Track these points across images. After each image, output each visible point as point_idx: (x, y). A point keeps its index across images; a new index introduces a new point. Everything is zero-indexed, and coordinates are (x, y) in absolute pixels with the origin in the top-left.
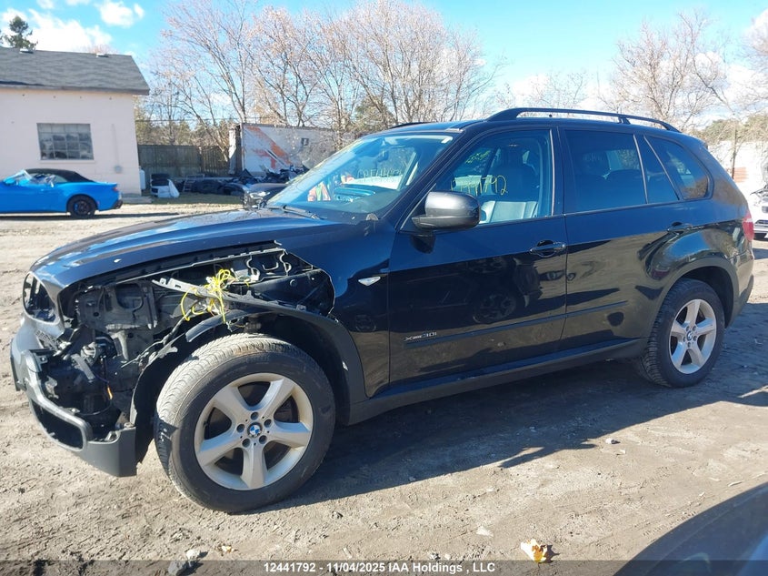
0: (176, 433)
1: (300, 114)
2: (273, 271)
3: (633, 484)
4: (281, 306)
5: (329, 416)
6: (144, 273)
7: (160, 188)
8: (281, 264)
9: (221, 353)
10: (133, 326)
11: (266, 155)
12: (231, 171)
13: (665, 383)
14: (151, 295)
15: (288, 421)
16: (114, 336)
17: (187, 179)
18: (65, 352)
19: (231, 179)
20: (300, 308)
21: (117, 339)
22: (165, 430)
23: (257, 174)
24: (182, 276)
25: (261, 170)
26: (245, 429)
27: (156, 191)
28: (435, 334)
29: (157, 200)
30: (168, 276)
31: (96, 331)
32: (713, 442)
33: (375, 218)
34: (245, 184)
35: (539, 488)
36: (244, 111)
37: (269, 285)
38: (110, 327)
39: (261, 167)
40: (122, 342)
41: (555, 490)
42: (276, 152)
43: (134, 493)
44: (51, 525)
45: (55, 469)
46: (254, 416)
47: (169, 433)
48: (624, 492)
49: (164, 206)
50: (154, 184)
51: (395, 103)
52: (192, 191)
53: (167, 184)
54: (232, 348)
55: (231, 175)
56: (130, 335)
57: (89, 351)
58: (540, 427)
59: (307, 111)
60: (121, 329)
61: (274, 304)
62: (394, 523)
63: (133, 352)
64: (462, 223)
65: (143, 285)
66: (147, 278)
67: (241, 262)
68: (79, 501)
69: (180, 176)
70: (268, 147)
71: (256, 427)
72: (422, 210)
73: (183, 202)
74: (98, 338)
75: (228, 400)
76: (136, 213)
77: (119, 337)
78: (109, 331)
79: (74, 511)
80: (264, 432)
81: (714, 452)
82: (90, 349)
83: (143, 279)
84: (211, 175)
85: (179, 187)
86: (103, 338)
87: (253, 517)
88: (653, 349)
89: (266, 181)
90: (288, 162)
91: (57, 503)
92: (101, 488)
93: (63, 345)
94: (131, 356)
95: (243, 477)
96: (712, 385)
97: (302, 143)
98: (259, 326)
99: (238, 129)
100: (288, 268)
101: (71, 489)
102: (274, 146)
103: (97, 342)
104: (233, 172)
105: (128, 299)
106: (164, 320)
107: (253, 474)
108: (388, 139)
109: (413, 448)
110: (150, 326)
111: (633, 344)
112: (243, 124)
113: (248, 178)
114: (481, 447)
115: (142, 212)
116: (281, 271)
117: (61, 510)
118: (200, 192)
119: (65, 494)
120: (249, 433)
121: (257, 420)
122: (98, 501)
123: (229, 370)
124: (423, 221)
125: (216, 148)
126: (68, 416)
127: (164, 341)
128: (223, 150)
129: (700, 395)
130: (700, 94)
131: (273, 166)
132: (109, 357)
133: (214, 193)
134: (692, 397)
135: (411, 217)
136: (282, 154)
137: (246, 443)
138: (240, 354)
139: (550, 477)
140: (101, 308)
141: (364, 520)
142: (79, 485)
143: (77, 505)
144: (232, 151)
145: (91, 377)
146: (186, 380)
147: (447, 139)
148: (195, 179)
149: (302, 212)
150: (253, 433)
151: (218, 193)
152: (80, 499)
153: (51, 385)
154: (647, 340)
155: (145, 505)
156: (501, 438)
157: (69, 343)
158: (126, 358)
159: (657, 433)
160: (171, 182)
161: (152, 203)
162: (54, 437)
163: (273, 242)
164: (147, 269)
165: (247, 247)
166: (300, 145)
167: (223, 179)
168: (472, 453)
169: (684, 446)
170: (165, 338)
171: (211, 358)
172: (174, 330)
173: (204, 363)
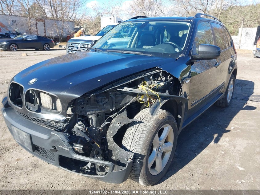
6: (113, 86)
9: (155, 119)
10: (101, 111)
13: (225, 106)
14: (113, 96)
21: (91, 118)
22: (140, 158)
24: (129, 85)
38: (89, 113)
40: (94, 119)
47: (142, 159)
54: (156, 116)
56: (98, 115)
60: (95, 113)
63: (99, 123)
64: (215, 57)
65: (110, 91)
67: (147, 77)
71: (160, 147)
77: (93, 117)
78: (88, 115)
80: (162, 149)
82: (80, 125)
83: (113, 88)
86: (80, 118)
90: (7, 30)
94: (97, 126)
97: (13, 22)
103: (82, 121)
105: (99, 98)
110: (111, 110)
120: (159, 150)
121: (160, 144)
124: (198, 56)
135: (192, 55)
136: (4, 26)
137: (158, 155)
145: (88, 139)
157: (68, 124)
158: (95, 126)
162: (76, 172)
164: (114, 84)
170: (114, 115)
171: (152, 122)
172: (121, 110)
173: (150, 124)
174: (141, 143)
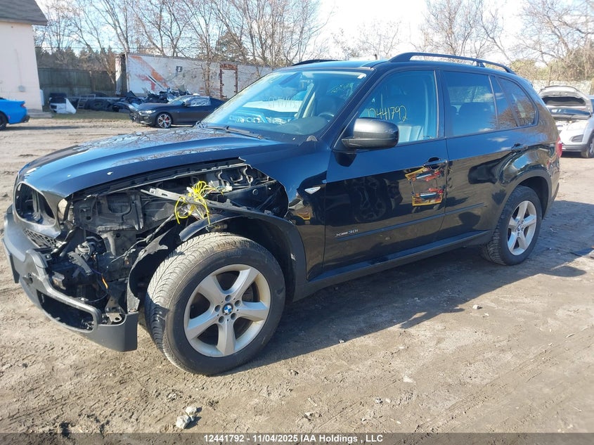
0: (170, 315)
1: (175, 47)
2: (238, 182)
3: (501, 339)
4: (249, 211)
5: (282, 296)
6: (133, 183)
7: (59, 105)
8: (244, 176)
9: (205, 250)
10: (121, 228)
11: (147, 79)
12: (118, 92)
13: (502, 262)
14: (138, 203)
15: (250, 301)
16: (104, 236)
17: (80, 98)
18: (61, 250)
19: (118, 98)
20: (267, 212)
21: (106, 238)
22: (161, 313)
23: (140, 95)
24: (164, 186)
25: (143, 92)
26: (221, 309)
27: (55, 107)
28: (356, 231)
29: (55, 115)
30: (154, 186)
31: (87, 231)
32: (546, 305)
33: (315, 139)
34: (131, 103)
35: (437, 344)
36: (127, 42)
37: (237, 194)
38: (100, 228)
39: (144, 89)
40: (111, 241)
41: (449, 346)
42: (156, 77)
43: (122, 363)
44: (60, 393)
45: (48, 346)
46: (228, 298)
47: (163, 315)
48: (497, 345)
49: (63, 121)
50: (53, 101)
51: (252, 40)
52: (85, 108)
53: (64, 102)
54: (213, 244)
55: (118, 96)
56: (117, 234)
57: (82, 250)
58: (422, 297)
59: (181, 44)
60: (110, 230)
61: (243, 209)
62: (339, 377)
63: (120, 248)
64: (385, 144)
65: (132, 194)
66: (136, 188)
67: (213, 175)
68: (78, 371)
69: (74, 95)
70: (148, 73)
71: (229, 307)
72: (349, 133)
73: (79, 118)
74: (88, 238)
75: (210, 286)
76: (41, 125)
77: (108, 237)
78: (100, 232)
79: (76, 381)
80: (234, 311)
81: (549, 312)
82: (83, 247)
83: (132, 189)
84: (101, 95)
85: (74, 104)
86: (92, 237)
87: (228, 378)
88: (497, 238)
89: (148, 101)
90: (166, 85)
91: (59, 373)
92: (94, 360)
93: (60, 244)
94: (118, 253)
95: (218, 347)
96: (532, 263)
97: (177, 70)
98: (226, 226)
99: (123, 57)
100: (250, 180)
101: (68, 362)
102: (154, 73)
103: (89, 241)
104: (119, 93)
105: (116, 205)
106: (148, 222)
107: (226, 344)
108: (305, 74)
109: (333, 317)
110: (137, 228)
111: (484, 235)
112: (128, 53)
113: (132, 98)
114: (384, 315)
115: (46, 125)
116: (245, 182)
117: (64, 381)
118: (93, 109)
119: (63, 367)
120: (224, 312)
121: (229, 301)
122: (95, 371)
123: (212, 263)
124: (352, 141)
125: (105, 73)
126: (79, 304)
127: (146, 239)
128: (110, 75)
129: (526, 271)
130: (483, 43)
131: (153, 88)
132: (100, 253)
133: (104, 110)
134: (521, 272)
135: (341, 139)
136: (160, 79)
137: (221, 319)
138: (219, 250)
139: (442, 336)
140: (94, 214)
141: (316, 375)
142: (73, 358)
143: (77, 375)
144: (118, 76)
145: (88, 271)
146: (177, 272)
147: (362, 76)
148: (87, 98)
149: (247, 132)
150: (226, 311)
151: (108, 110)
152: (78, 370)
153: (59, 279)
154: (493, 231)
155: (135, 372)
156: (396, 307)
157: (64, 243)
158: (114, 254)
159: (506, 300)
160: (67, 101)
161: (53, 118)
162: (60, 321)
163: (237, 158)
164: (136, 180)
165: (216, 162)
166: (175, 72)
167: (111, 98)
168: (379, 320)
169: (528, 309)
170: (148, 237)
171: (197, 254)
172: (157, 230)
173: (191, 258)
174: (167, 288)
